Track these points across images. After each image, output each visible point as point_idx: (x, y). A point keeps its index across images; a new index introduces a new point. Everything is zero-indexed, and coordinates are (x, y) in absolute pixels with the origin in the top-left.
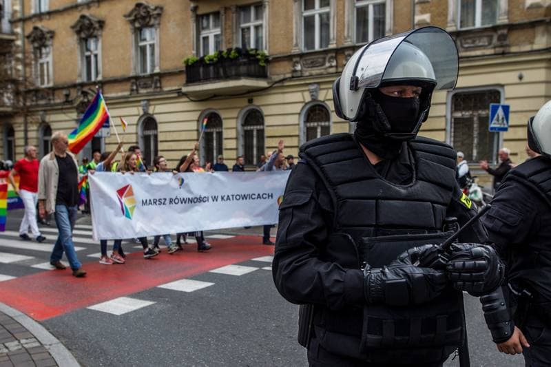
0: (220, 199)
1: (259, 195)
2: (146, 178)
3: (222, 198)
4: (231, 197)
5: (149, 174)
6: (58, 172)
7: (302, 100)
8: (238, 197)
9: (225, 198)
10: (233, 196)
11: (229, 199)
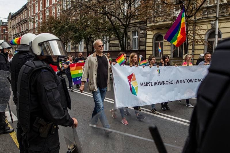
0: (180, 82)
1: (199, 79)
2: (141, 69)
3: (181, 82)
4: (185, 81)
5: (143, 67)
6: (97, 65)
7: (207, 28)
8: (188, 81)
9: (182, 82)
10: (186, 80)
11: (184, 82)
